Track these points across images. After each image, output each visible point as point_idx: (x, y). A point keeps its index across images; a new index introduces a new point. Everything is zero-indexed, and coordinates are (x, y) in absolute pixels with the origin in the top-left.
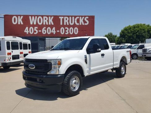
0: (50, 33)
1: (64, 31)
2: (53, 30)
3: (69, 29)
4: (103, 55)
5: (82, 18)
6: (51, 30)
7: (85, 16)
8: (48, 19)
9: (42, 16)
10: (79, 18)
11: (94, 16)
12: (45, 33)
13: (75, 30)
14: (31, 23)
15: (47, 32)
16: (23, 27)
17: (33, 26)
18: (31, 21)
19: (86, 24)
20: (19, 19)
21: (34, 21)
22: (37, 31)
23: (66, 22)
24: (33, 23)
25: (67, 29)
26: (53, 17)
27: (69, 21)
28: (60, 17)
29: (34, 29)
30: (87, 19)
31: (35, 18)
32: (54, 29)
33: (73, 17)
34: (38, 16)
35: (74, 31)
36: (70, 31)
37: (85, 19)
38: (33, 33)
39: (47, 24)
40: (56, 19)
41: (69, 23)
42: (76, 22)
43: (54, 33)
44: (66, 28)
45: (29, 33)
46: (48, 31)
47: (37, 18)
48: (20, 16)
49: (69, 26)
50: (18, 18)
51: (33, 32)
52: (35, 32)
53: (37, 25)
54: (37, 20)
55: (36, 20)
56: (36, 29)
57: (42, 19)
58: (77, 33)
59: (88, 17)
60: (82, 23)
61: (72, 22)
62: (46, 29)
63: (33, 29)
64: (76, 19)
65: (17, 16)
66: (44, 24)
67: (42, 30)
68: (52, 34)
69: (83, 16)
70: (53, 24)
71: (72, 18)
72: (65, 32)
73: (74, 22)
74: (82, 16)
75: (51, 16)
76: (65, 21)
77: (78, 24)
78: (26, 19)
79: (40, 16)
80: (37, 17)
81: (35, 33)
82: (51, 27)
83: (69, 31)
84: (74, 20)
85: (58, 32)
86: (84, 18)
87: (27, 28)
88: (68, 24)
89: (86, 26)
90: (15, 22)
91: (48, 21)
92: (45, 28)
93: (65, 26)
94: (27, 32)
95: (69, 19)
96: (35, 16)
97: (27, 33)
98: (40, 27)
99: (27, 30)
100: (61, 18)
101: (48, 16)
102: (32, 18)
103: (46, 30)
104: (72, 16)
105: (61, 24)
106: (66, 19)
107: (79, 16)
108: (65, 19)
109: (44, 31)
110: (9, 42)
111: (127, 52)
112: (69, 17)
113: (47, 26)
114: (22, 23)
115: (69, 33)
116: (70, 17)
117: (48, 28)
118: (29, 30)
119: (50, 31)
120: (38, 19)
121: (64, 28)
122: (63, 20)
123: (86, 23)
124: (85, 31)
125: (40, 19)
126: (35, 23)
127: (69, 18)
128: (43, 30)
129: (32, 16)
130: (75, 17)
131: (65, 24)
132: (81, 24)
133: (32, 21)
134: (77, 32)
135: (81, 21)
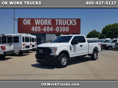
0: (49, 31)
1: (58, 29)
2: (51, 28)
3: (62, 28)
4: (81, 46)
5: (71, 20)
6: (50, 29)
7: (74, 19)
8: (48, 21)
9: (44, 19)
10: (70, 20)
11: (80, 19)
12: (46, 31)
13: (66, 28)
14: (36, 24)
15: (47, 30)
16: (30, 27)
17: (38, 26)
18: (36, 23)
19: (74, 24)
20: (28, 21)
21: (38, 22)
22: (40, 29)
23: (60, 23)
24: (38, 24)
25: (60, 28)
26: (51, 20)
27: (62, 22)
28: (56, 20)
29: (38, 28)
30: (75, 21)
31: (39, 21)
32: (52, 28)
33: (65, 20)
34: (41, 19)
35: (65, 30)
36: (63, 29)
37: (74, 21)
38: (38, 31)
39: (47, 24)
40: (53, 21)
41: (62, 24)
42: (67, 23)
43: (52, 31)
44: (60, 27)
45: (35, 30)
46: (47, 29)
47: (40, 21)
48: (29, 19)
49: (62, 26)
50: (27, 21)
51: (37, 30)
52: (38, 30)
53: (40, 25)
54: (40, 22)
55: (39, 22)
56: (39, 28)
57: (43, 21)
58: (68, 31)
59: (76, 20)
60: (71, 24)
61: (64, 23)
62: (46, 28)
64: (67, 21)
65: (27, 19)
66: (45, 24)
67: (43, 29)
68: (50, 31)
69: (73, 19)
70: (51, 24)
71: (64, 20)
72: (60, 30)
73: (66, 23)
74: (72, 19)
75: (50, 19)
76: (60, 22)
77: (69, 24)
78: (33, 21)
79: (42, 19)
80: (40, 20)
81: (39, 31)
82: (50, 26)
83: (62, 29)
84: (66, 22)
85: (54, 30)
86: (73, 20)
87: (33, 27)
88: (61, 24)
89: (74, 25)
90: (25, 23)
91: (48, 22)
92: (45, 27)
93: (59, 25)
94: (33, 30)
95: (62, 21)
96: (39, 19)
97: (33, 31)
98: (42, 27)
99: (33, 29)
100: (57, 20)
101: (48, 19)
102: (37, 21)
103: (46, 29)
104: (64, 19)
105: (57, 24)
106: (60, 21)
107: (70, 19)
108: (59, 21)
109: (45, 30)
110: (24, 37)
111: (98, 44)
112: (62, 19)
113: (47, 26)
114: (30, 24)
115: (62, 30)
116: (63, 20)
117: (47, 28)
118: (34, 29)
119: (49, 29)
120: (41, 21)
121: (59, 27)
122: (58, 21)
123: (75, 23)
124: (74, 29)
125: (42, 21)
126: (39, 24)
127: (62, 20)
128: (44, 29)
129: (37, 19)
130: (67, 19)
131: (59, 24)
132: (70, 24)
133: (37, 22)
134: (68, 30)
135: (71, 22)
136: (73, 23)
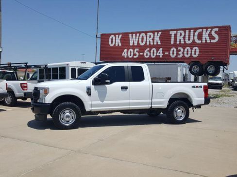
0: (155, 56)
1: (175, 53)
2: (159, 51)
3: (184, 50)
4: (124, 88)
5: (206, 31)
6: (157, 52)
7: (212, 28)
8: (154, 36)
9: (146, 33)
10: (202, 31)
12: (148, 56)
13: (193, 51)
14: (131, 44)
15: (150, 55)
16: (120, 49)
17: (134, 47)
18: (131, 41)
19: (212, 41)
20: (117, 39)
21: (135, 40)
22: (137, 54)
23: (180, 40)
24: (134, 44)
25: (180, 50)
26: (160, 33)
27: (184, 38)
28: (171, 32)
29: (134, 51)
30: (216, 32)
31: (136, 37)
32: (161, 50)
33: (192, 31)
34: (140, 33)
35: (191, 53)
36: (185, 52)
37: (213, 33)
38: (133, 57)
39: (152, 44)
40: (165, 35)
41: (185, 41)
42: (196, 38)
43: (161, 56)
44: (179, 48)
45: (127, 56)
46: (152, 53)
47: (139, 37)
48: (119, 34)
49: (184, 46)
50: (115, 38)
51: (132, 55)
52: (135, 55)
53: (138, 46)
54: (139, 38)
55: (137, 39)
56: (137, 51)
57: (145, 37)
58: (197, 56)
59: (217, 29)
60: (206, 40)
61: (189, 39)
62: (150, 51)
63: (132, 52)
64: (196, 33)
65: (115, 35)
66: (148, 44)
67: (144, 53)
68: (157, 57)
69: (210, 28)
70: (159, 43)
71: (190, 32)
72: (178, 54)
73: (194, 39)
74: (207, 28)
75: (158, 32)
76: (179, 37)
77: (200, 42)
78: (125, 37)
79: (143, 32)
80: (139, 35)
81: (135, 57)
82: (157, 47)
83: (183, 53)
84: (194, 35)
85: (167, 55)
86: (211, 30)
87: (125, 50)
88: (182, 42)
89: (213, 43)
90: (112, 43)
91: (153, 39)
92: (148, 49)
93: (178, 45)
94: (126, 55)
95: (185, 34)
96: (136, 33)
97: (126, 57)
98: (142, 49)
99: (126, 53)
100: (173, 33)
101: (153, 32)
102: (132, 37)
103: (150, 53)
104: (190, 29)
105: (172, 42)
106: (181, 34)
107: (202, 28)
108: (178, 35)
109: (147, 54)
110: (75, 69)
112: (184, 30)
113: (151, 47)
114: (120, 45)
115: (184, 55)
116: (187, 31)
117: (152, 50)
118: (127, 53)
119: (155, 53)
120: (141, 37)
121: (177, 49)
122: (176, 35)
123: (214, 38)
124: (211, 52)
125: (143, 37)
126: (136, 44)
127: (185, 32)
128: (146, 52)
129: (132, 33)
130: (195, 29)
131: (178, 42)
132: (204, 41)
133: (133, 40)
134: (197, 53)
135: (205, 36)
136: (211, 37)
